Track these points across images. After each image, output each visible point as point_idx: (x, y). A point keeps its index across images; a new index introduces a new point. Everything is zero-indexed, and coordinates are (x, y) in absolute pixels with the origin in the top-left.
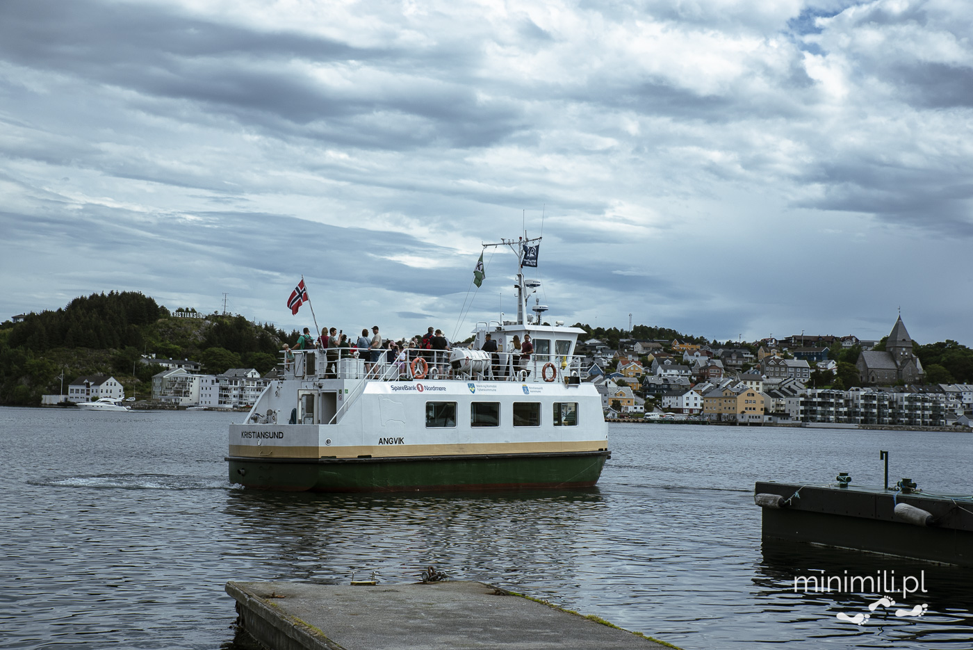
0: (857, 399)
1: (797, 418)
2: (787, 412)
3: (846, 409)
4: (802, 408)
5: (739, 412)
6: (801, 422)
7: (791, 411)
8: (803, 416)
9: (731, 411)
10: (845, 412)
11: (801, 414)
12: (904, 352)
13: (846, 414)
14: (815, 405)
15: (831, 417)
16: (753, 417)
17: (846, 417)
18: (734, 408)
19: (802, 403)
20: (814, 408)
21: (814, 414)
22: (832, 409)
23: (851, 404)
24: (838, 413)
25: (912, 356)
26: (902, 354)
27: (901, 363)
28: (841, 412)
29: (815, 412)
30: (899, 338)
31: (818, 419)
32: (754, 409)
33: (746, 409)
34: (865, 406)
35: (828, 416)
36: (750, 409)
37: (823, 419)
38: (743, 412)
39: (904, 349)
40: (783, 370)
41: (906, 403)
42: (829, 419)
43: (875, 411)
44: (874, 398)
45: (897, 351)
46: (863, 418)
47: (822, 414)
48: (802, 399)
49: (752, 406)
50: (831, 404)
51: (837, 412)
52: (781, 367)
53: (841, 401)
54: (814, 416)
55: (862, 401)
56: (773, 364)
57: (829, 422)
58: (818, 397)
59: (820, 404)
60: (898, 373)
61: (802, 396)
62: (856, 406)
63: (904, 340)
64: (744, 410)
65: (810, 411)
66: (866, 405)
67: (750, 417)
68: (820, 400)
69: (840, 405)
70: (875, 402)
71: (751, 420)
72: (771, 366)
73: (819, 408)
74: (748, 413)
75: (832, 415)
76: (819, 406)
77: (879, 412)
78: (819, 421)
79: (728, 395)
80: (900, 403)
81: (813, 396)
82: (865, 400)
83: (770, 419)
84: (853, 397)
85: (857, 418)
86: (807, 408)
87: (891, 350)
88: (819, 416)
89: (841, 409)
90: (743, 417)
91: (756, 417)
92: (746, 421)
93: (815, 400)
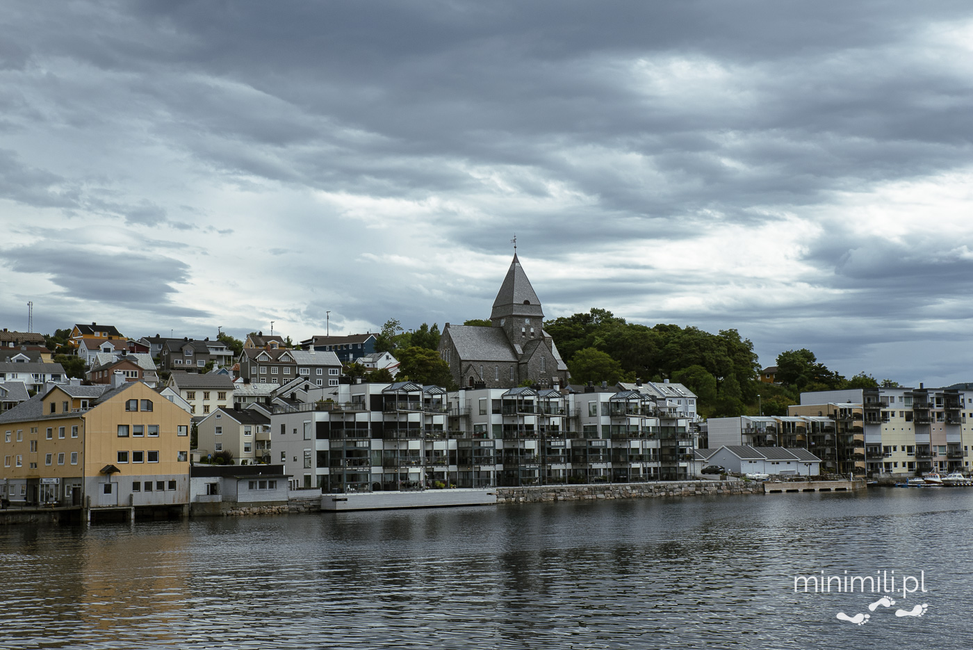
0: (483, 412)
1: (308, 479)
2: (275, 461)
3: (452, 444)
4: (323, 445)
5: (92, 470)
6: (318, 493)
7: (289, 458)
8: (325, 471)
9: (70, 470)
10: (452, 452)
11: (320, 465)
12: (528, 328)
13: (453, 457)
14: (363, 435)
15: (412, 470)
16: (148, 486)
17: (453, 468)
18: (74, 456)
19: (323, 430)
20: (361, 444)
21: (361, 463)
22: (415, 445)
23: (463, 428)
24: (433, 457)
25: (542, 334)
26: (524, 330)
27: (524, 349)
28: (438, 453)
29: (358, 457)
30: (518, 299)
31: (374, 480)
32: (153, 456)
33: (122, 456)
34: (507, 431)
35: (402, 470)
36: (138, 456)
37: (390, 479)
38: (110, 470)
39: (527, 321)
40: (287, 371)
41: (604, 420)
42: (405, 476)
43: (531, 444)
44: (528, 407)
45: (515, 325)
46: (500, 467)
47: (387, 463)
48: (322, 416)
49: (144, 444)
50: (413, 431)
51: (428, 453)
52: (281, 366)
53: (440, 419)
54: (360, 469)
55: (496, 419)
56: (264, 359)
57: (408, 486)
58: (373, 409)
59: (380, 430)
60: (518, 369)
61: (320, 407)
62: (482, 435)
63: (527, 303)
64: (114, 461)
65: (349, 453)
66: (507, 427)
67: (136, 486)
68: (377, 417)
69: (433, 432)
70: (531, 420)
71: (143, 499)
72: (262, 364)
73: (377, 444)
74: (130, 471)
75: (418, 464)
76: (376, 436)
77: (542, 448)
78: (376, 487)
79: (59, 410)
80: (587, 421)
81: (358, 402)
82: (504, 415)
83: (213, 489)
84: (469, 409)
85: (484, 468)
86: (339, 444)
87: (503, 322)
88: (376, 470)
89: (439, 445)
90: (108, 489)
91: (160, 485)
92: (123, 502)
93: (361, 417)
